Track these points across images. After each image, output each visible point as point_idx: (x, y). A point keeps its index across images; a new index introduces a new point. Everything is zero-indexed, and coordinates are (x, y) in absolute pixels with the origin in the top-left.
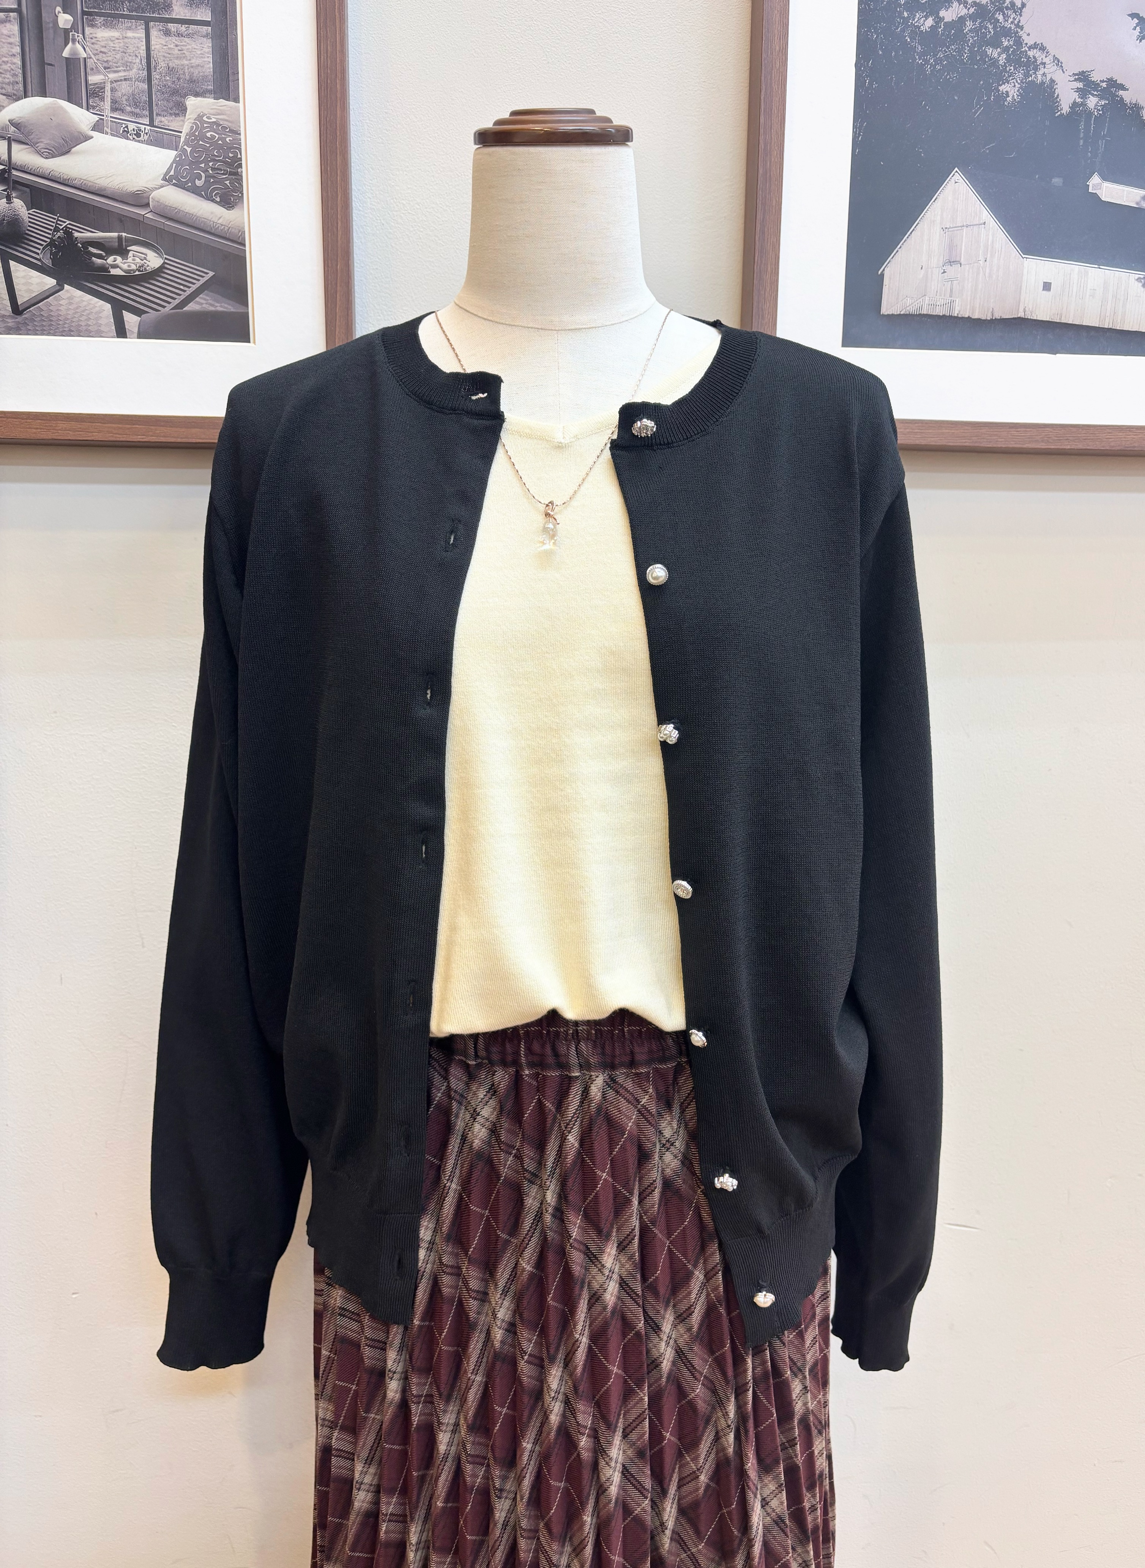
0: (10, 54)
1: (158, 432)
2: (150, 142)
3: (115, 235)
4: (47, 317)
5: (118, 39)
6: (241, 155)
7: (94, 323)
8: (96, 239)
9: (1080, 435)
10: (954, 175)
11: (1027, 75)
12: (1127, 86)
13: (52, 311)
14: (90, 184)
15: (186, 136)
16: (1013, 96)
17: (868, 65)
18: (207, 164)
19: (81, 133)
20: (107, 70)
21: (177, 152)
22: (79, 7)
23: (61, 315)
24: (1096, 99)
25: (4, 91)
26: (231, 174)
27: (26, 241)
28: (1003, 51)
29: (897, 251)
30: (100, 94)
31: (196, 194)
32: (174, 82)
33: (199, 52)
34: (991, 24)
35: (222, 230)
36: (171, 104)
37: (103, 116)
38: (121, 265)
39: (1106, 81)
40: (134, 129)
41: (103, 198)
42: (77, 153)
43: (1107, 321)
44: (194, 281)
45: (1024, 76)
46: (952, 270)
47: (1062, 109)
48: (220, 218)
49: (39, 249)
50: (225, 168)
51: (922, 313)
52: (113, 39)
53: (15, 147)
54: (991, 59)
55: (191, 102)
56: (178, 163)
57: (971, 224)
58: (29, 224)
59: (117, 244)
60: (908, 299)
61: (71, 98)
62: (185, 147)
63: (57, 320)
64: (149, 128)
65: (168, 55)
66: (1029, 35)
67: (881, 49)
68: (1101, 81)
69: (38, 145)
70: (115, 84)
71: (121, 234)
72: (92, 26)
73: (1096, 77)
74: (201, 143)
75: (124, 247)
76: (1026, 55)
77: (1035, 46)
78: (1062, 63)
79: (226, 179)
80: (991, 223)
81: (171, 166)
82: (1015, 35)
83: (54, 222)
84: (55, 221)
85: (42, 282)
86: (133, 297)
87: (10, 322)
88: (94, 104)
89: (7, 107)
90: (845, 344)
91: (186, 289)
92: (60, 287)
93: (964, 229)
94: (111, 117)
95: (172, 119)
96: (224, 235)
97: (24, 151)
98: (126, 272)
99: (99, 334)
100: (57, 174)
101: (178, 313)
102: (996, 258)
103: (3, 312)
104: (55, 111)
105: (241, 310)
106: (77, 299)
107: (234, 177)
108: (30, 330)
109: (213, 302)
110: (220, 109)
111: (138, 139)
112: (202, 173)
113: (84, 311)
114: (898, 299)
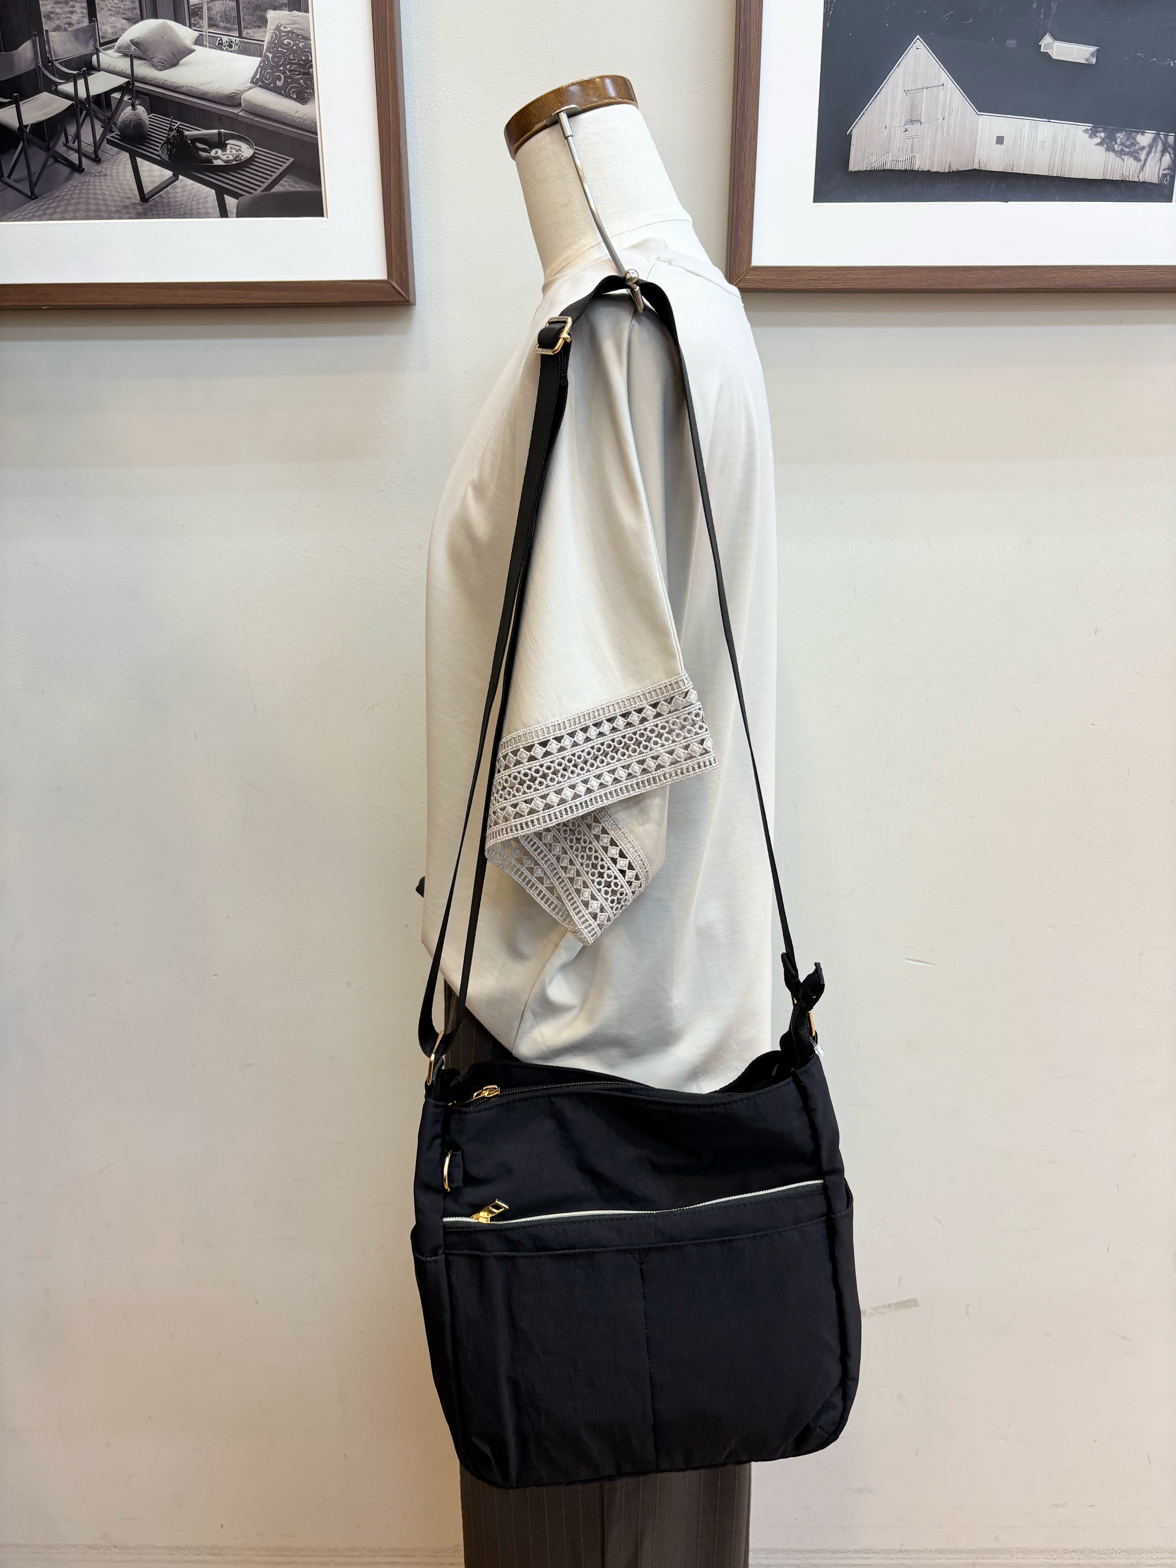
1: (255, 295)
2: (240, 52)
3: (216, 131)
4: (167, 203)
6: (312, 58)
7: (203, 206)
8: (200, 135)
10: (916, 42)
13: (170, 198)
14: (195, 90)
15: (268, 44)
18: (285, 67)
19: (186, 48)
21: (260, 59)
23: (177, 201)
25: (125, 16)
26: (304, 74)
27: (148, 141)
29: (864, 113)
30: (199, 13)
31: (277, 93)
35: (298, 122)
36: (255, 18)
37: (202, 31)
38: (222, 157)
40: (227, 41)
41: (205, 101)
42: (184, 64)
43: (1056, 169)
44: (278, 167)
46: (913, 129)
48: (297, 112)
49: (159, 147)
50: (300, 70)
51: (886, 169)
53: (136, 62)
55: (271, 15)
56: (262, 67)
57: (931, 86)
58: (150, 126)
59: (218, 139)
60: (874, 156)
61: (177, 19)
62: (268, 54)
63: (174, 205)
64: (238, 39)
69: (153, 60)
70: (210, 4)
71: (220, 130)
74: (280, 49)
75: (223, 141)
79: (301, 79)
80: (949, 85)
81: (257, 70)
83: (168, 124)
84: (169, 122)
85: (162, 174)
86: (231, 183)
87: (140, 209)
88: (195, 22)
89: (128, 29)
90: (816, 200)
91: (272, 174)
92: (175, 178)
93: (925, 90)
94: (209, 32)
95: (255, 30)
96: (300, 127)
97: (144, 65)
98: (225, 163)
99: (207, 215)
100: (169, 83)
101: (267, 194)
102: (953, 115)
103: (133, 201)
104: (165, 30)
105: (316, 189)
106: (188, 188)
107: (306, 76)
108: (154, 214)
109: (293, 184)
110: (292, 20)
111: (231, 49)
112: (282, 75)
113: (194, 197)
114: (864, 157)
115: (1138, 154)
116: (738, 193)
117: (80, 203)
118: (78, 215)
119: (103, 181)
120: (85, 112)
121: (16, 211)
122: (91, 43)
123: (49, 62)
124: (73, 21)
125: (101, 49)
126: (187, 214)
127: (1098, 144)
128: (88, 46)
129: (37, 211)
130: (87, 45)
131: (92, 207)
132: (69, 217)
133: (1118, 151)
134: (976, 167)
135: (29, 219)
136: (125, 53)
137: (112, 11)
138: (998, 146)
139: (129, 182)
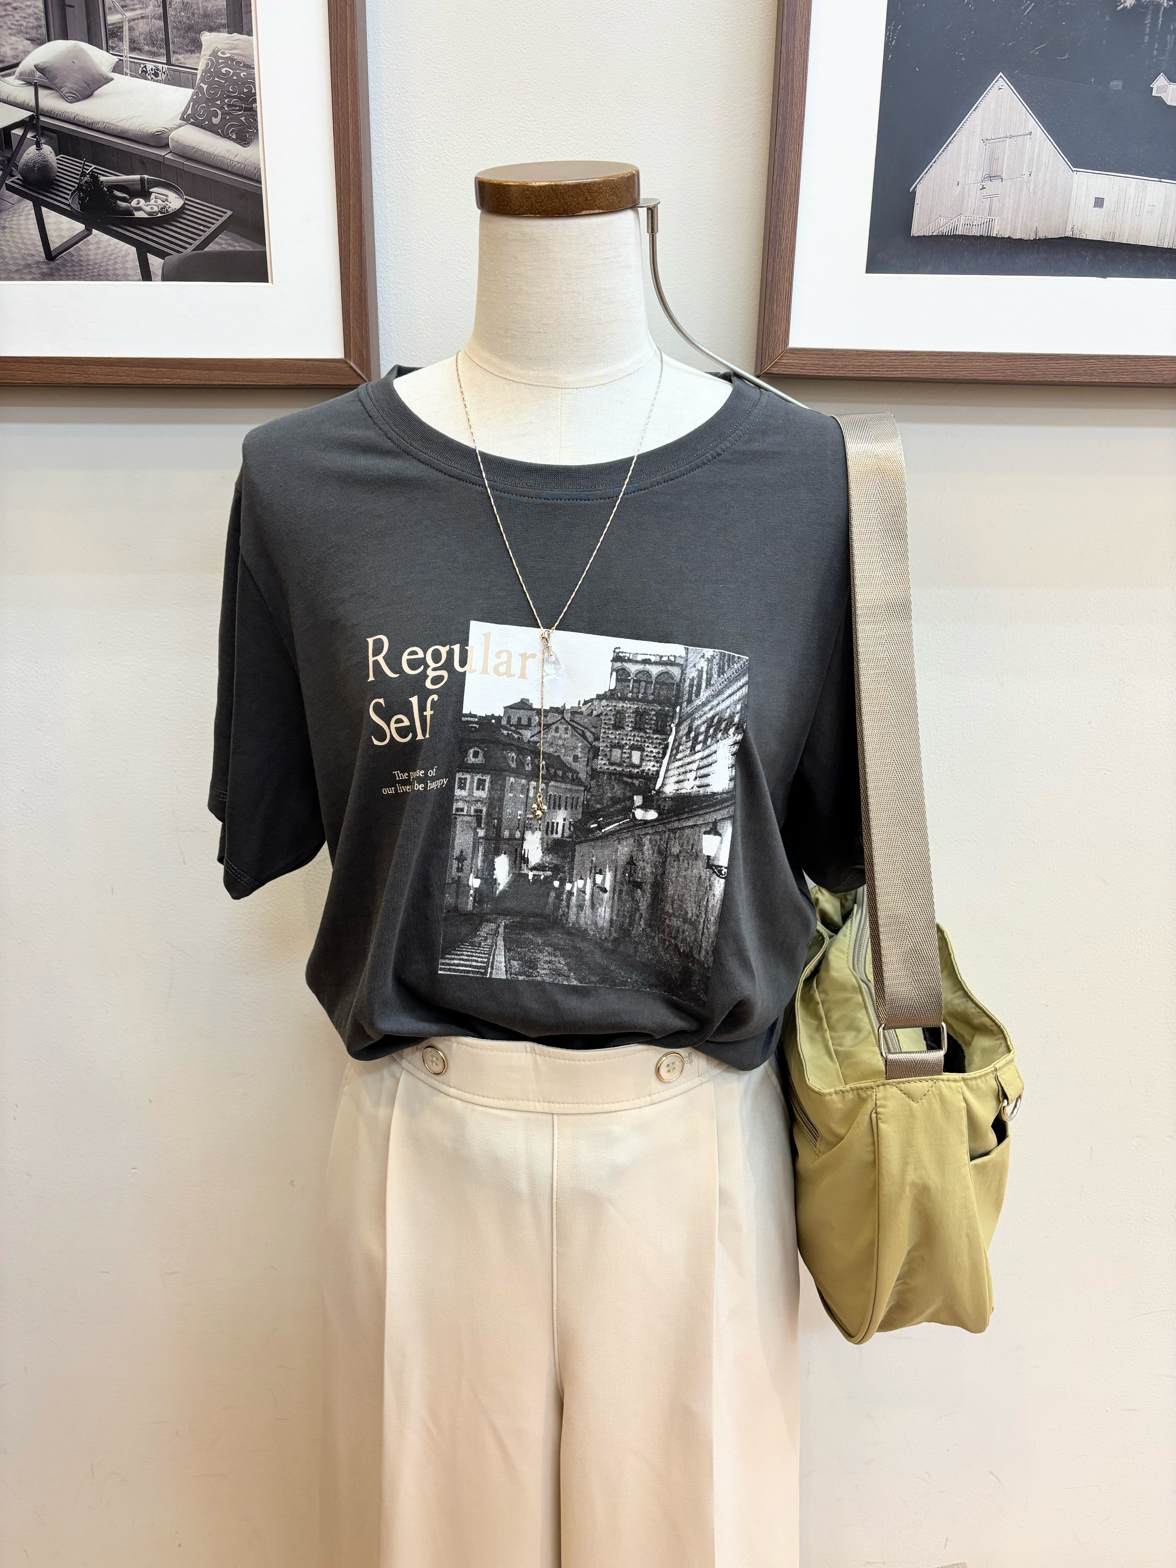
1: (182, 375)
2: (168, 82)
3: (138, 177)
4: (78, 262)
6: (255, 90)
7: (121, 266)
8: (119, 181)
9: (1128, 367)
10: (998, 80)
13: (81, 256)
14: (113, 127)
15: (202, 73)
18: (222, 101)
19: (102, 75)
20: (124, 9)
21: (193, 90)
23: (90, 260)
25: (28, 36)
26: (246, 109)
27: (55, 187)
29: (932, 166)
30: (119, 34)
31: (213, 133)
32: (189, 17)
35: (238, 168)
36: (187, 41)
37: (122, 56)
38: (144, 207)
40: (153, 69)
41: (125, 141)
42: (100, 96)
43: (1167, 240)
44: (213, 221)
46: (992, 187)
48: (237, 155)
49: (68, 195)
50: (241, 105)
51: (957, 234)
53: (41, 92)
55: (206, 38)
56: (195, 101)
57: (1016, 134)
58: (59, 170)
59: (140, 186)
60: (942, 218)
61: (92, 39)
62: (202, 84)
63: (86, 266)
64: (166, 66)
69: (62, 90)
70: (132, 23)
71: (143, 176)
74: (216, 79)
75: (147, 189)
79: (241, 115)
80: (1038, 133)
81: (189, 104)
83: (81, 167)
84: (81, 166)
85: (72, 227)
86: (155, 239)
87: (45, 269)
88: (114, 45)
89: (32, 51)
90: (870, 268)
91: (205, 229)
92: (88, 232)
93: (1008, 140)
94: (130, 57)
95: (188, 56)
96: (239, 173)
97: (49, 96)
98: (149, 215)
99: (126, 278)
100: (81, 118)
101: (198, 253)
102: (1043, 171)
103: (37, 258)
104: (77, 55)
105: (258, 249)
106: (105, 244)
107: (248, 113)
108: (63, 275)
109: (231, 242)
110: (232, 44)
111: (156, 79)
112: (218, 111)
113: (111, 255)
114: (930, 219)
116: (774, 259)
119: (1, 235)
126: (101, 276)
134: (1069, 234)
136: (28, 80)
137: (13, 29)
138: (1096, 209)
139: (32, 237)
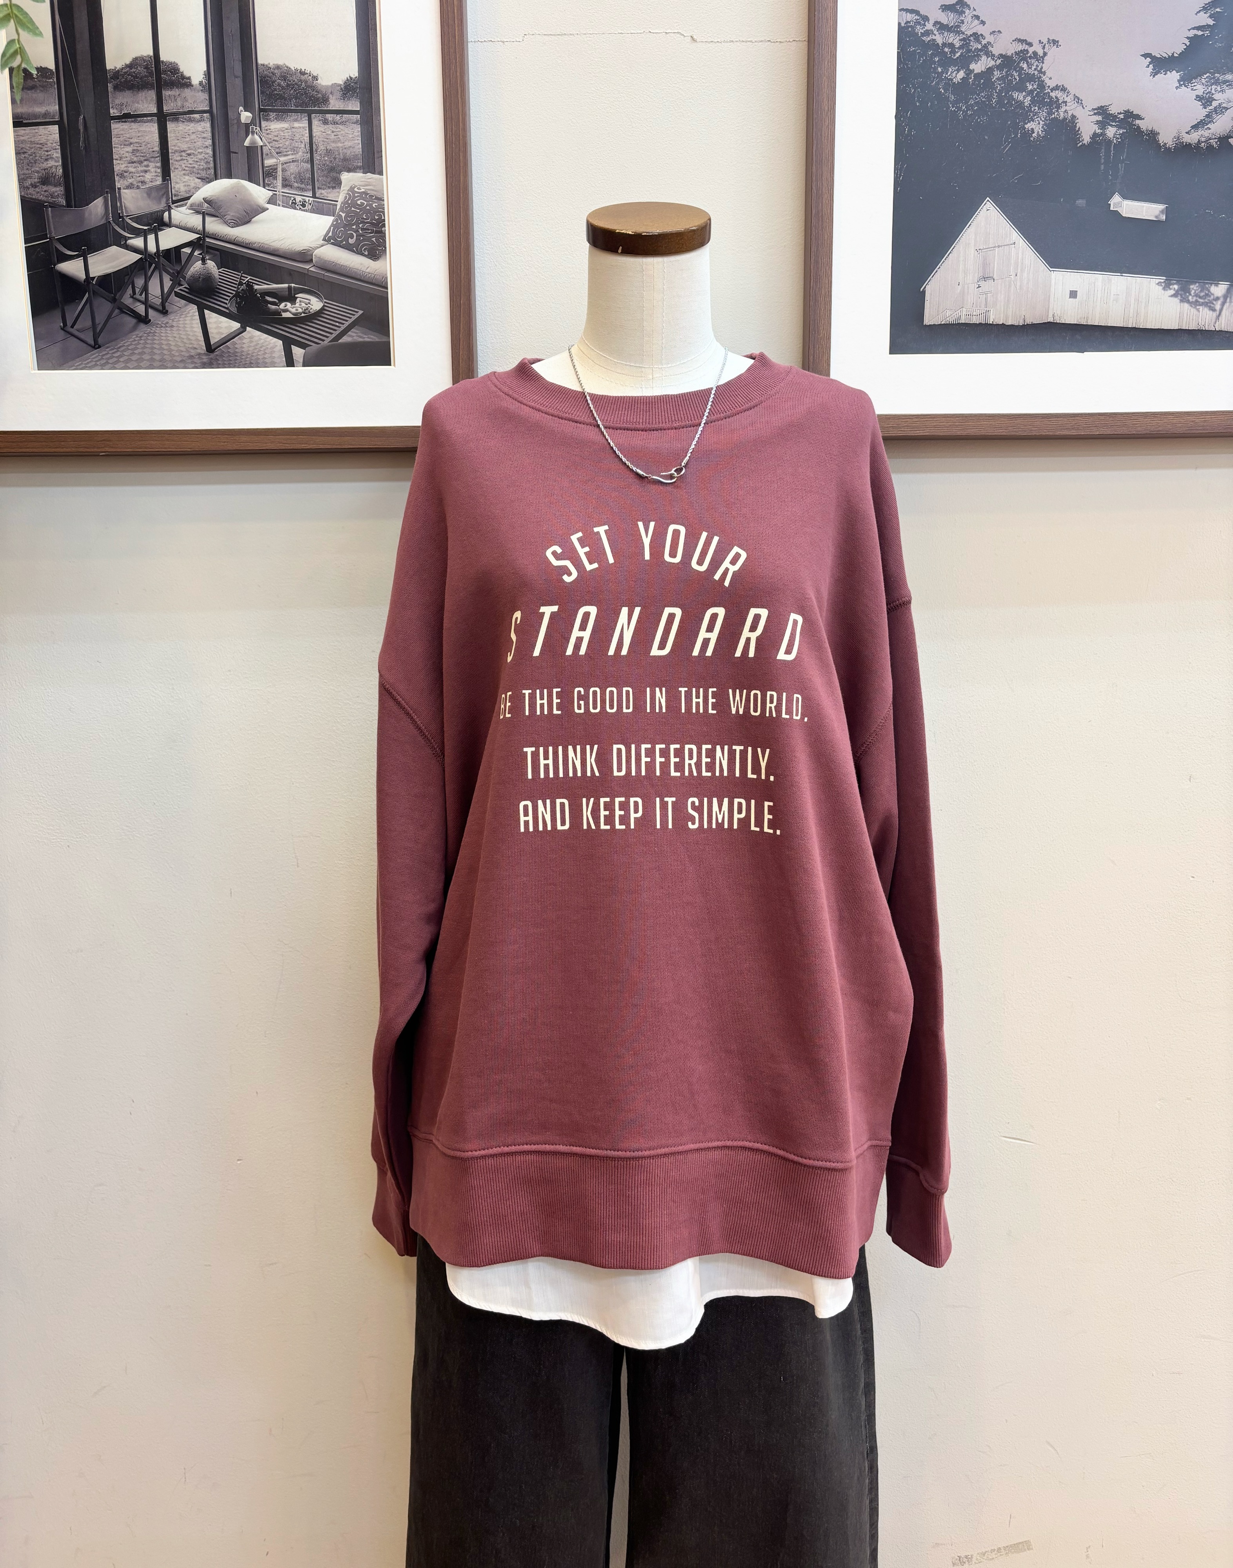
0: (204, 146)
1: (318, 441)
2: (313, 211)
3: (286, 285)
4: (233, 354)
5: (287, 129)
6: (385, 217)
7: (270, 356)
8: (270, 289)
9: (1107, 422)
10: (986, 203)
11: (1050, 113)
12: (1143, 115)
13: (237, 349)
14: (266, 246)
15: (341, 204)
16: (1038, 132)
17: (907, 115)
18: (358, 226)
19: (259, 206)
20: (279, 155)
21: (334, 218)
22: (257, 106)
23: (243, 351)
24: (1115, 129)
25: (199, 176)
26: (377, 232)
27: (218, 294)
28: (1028, 95)
29: (937, 271)
30: (274, 174)
31: (348, 250)
32: (332, 161)
33: (351, 136)
34: (1016, 72)
35: (368, 277)
36: (329, 180)
37: (276, 191)
38: (291, 309)
39: (1123, 113)
40: (300, 201)
41: (276, 257)
42: (256, 222)
43: (1131, 321)
44: (347, 319)
45: (1048, 114)
46: (986, 286)
47: (1083, 140)
48: (367, 267)
49: (227, 300)
50: (372, 228)
51: (960, 322)
52: (284, 129)
53: (208, 219)
54: (1017, 102)
55: (345, 177)
56: (335, 226)
57: (1003, 245)
58: (220, 280)
59: (287, 293)
60: (947, 311)
61: (251, 178)
62: (341, 213)
63: (240, 356)
64: (311, 199)
65: (326, 140)
66: (1050, 79)
67: (918, 101)
68: (1118, 113)
69: (225, 217)
70: (285, 166)
71: (290, 285)
72: (267, 120)
73: (1113, 110)
74: (353, 209)
75: (293, 295)
76: (1049, 96)
77: (1057, 88)
78: (1082, 100)
79: (373, 236)
80: (1021, 244)
81: (330, 228)
82: (1039, 80)
83: (238, 278)
84: (239, 277)
85: (229, 326)
86: (298, 334)
87: (205, 359)
88: (269, 182)
89: (201, 188)
90: (891, 351)
91: (340, 325)
92: (243, 330)
93: (996, 249)
94: (282, 192)
95: (329, 190)
96: (370, 281)
97: (216, 222)
98: (295, 315)
99: (273, 365)
100: (240, 240)
101: (333, 344)
102: (1026, 271)
103: (199, 351)
104: (239, 190)
105: (384, 340)
106: (256, 338)
107: (379, 235)
108: (220, 364)
109: (362, 335)
110: (367, 181)
111: (303, 209)
113: (261, 347)
114: (938, 311)
115: (1213, 304)
117: (143, 353)
118: (141, 364)
119: (169, 332)
120: (154, 265)
121: (78, 360)
122: (164, 200)
123: (120, 217)
124: (146, 180)
125: (173, 206)
126: (252, 363)
127: (1172, 296)
128: (161, 203)
129: (100, 360)
130: (159, 200)
131: (157, 357)
132: (132, 367)
133: (1192, 302)
134: (1050, 319)
135: (91, 368)
136: (197, 210)
137: (186, 171)
138: (1070, 299)
139: (196, 333)
